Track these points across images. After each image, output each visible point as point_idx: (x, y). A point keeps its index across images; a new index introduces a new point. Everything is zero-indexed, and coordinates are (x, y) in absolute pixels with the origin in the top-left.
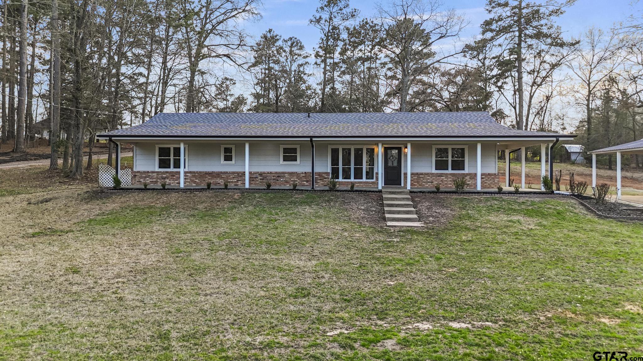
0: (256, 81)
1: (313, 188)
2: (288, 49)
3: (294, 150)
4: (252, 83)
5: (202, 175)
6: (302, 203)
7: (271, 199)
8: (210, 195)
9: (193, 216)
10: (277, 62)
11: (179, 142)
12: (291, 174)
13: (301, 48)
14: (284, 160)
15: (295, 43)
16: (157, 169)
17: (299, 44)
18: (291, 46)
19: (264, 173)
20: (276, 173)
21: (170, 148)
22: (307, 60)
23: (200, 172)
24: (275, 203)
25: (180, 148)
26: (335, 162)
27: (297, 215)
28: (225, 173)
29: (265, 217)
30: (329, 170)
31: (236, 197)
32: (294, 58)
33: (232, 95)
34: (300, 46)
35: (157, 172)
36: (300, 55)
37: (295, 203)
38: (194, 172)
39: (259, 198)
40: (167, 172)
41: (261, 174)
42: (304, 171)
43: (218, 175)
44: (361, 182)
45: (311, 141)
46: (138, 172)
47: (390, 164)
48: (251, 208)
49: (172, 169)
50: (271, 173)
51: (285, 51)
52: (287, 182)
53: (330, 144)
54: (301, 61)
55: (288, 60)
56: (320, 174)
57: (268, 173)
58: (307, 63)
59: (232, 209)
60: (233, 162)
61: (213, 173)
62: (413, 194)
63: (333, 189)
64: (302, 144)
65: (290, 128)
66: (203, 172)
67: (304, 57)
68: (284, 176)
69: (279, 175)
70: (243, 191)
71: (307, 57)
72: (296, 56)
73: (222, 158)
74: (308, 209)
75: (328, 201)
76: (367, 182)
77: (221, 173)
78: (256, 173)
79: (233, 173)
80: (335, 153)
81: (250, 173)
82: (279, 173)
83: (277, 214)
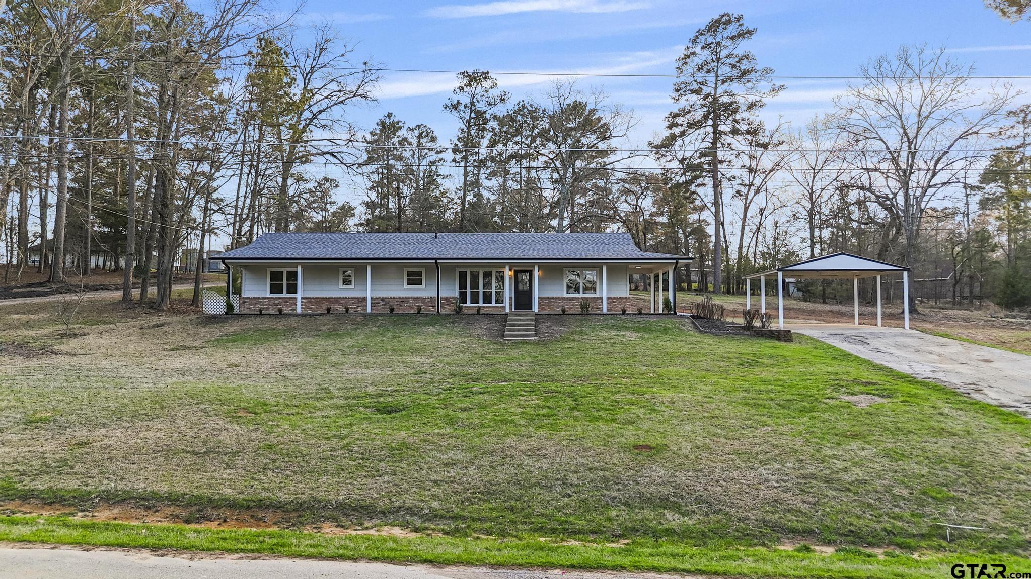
0: (370, 185)
1: (438, 312)
2: (414, 141)
3: (419, 274)
4: (365, 188)
5: (318, 301)
6: (425, 325)
7: (395, 321)
8: (331, 318)
9: (319, 336)
10: (400, 158)
11: (296, 265)
12: (416, 299)
13: (434, 139)
14: (408, 284)
15: (425, 134)
16: (268, 295)
17: (431, 134)
18: (420, 136)
19: (386, 298)
20: (399, 298)
21: (282, 272)
22: (441, 156)
23: (317, 298)
24: (398, 325)
25: (296, 272)
26: (463, 286)
27: (419, 334)
28: (344, 298)
29: (389, 335)
30: (457, 294)
31: (358, 319)
32: (424, 154)
33: (334, 202)
34: (432, 137)
35: (268, 298)
36: (432, 150)
37: (419, 325)
38: (310, 298)
39: (382, 320)
40: (280, 298)
41: (383, 299)
42: (430, 296)
43: (336, 300)
44: (490, 307)
45: (436, 263)
46: (248, 298)
47: (520, 288)
48: (374, 329)
49: (285, 295)
50: (394, 298)
51: (410, 144)
52: (411, 307)
53: (458, 267)
54: (433, 157)
55: (415, 156)
56: (446, 299)
57: (391, 298)
58: (441, 159)
59: (356, 329)
60: (353, 286)
61: (330, 298)
62: (538, 317)
63: (459, 310)
64: (427, 267)
65: (414, 250)
66: (320, 298)
67: (438, 153)
68: (408, 301)
69: (403, 300)
70: (365, 315)
71: (441, 152)
72: (426, 151)
73: (341, 282)
74: (431, 329)
75: (452, 322)
76: (497, 307)
77: (340, 298)
78: (377, 298)
79: (353, 298)
80: (463, 276)
81: (372, 298)
82: (403, 298)
83: (401, 332)
